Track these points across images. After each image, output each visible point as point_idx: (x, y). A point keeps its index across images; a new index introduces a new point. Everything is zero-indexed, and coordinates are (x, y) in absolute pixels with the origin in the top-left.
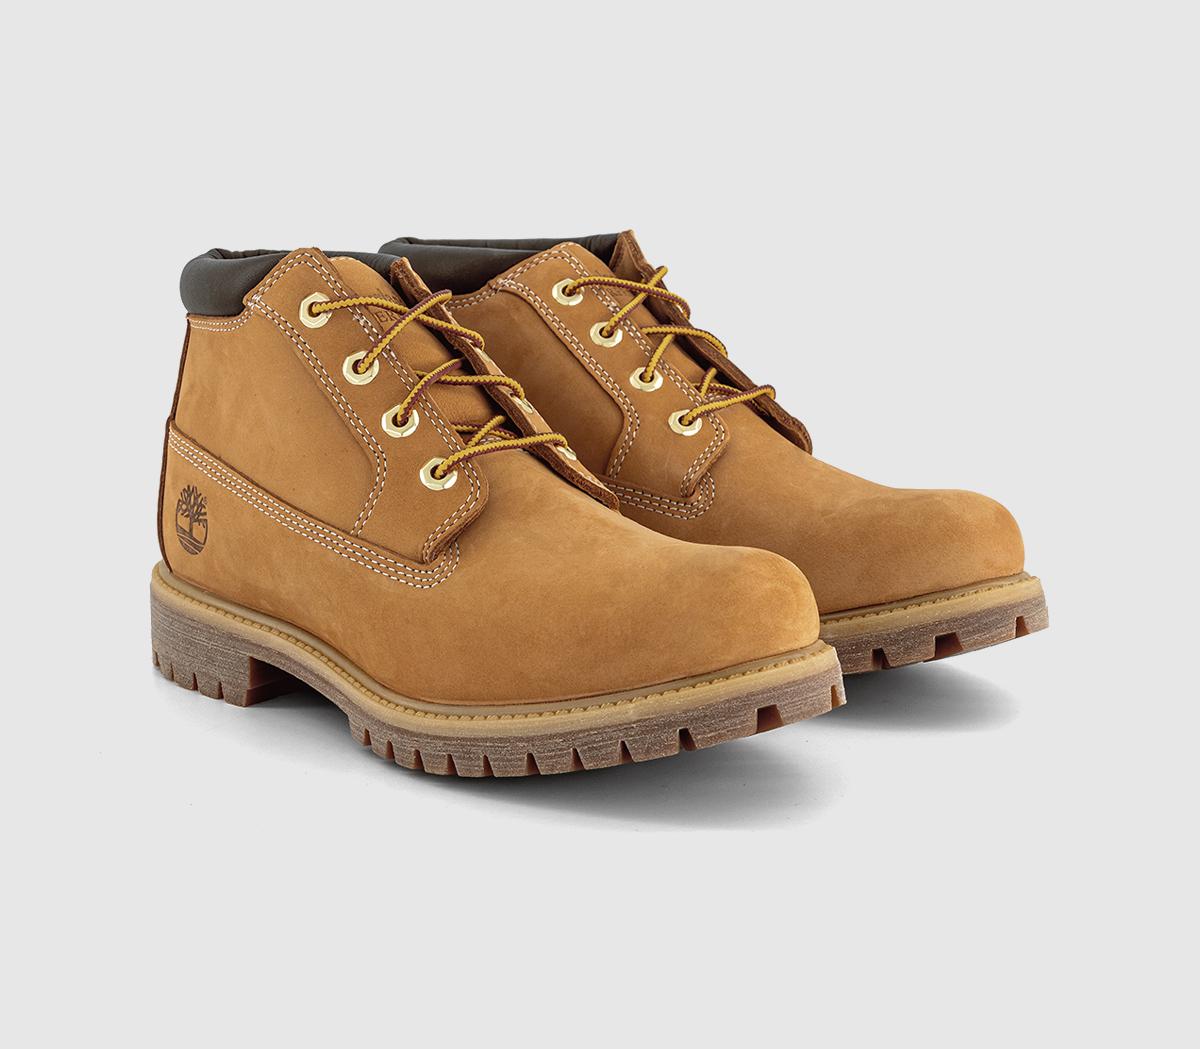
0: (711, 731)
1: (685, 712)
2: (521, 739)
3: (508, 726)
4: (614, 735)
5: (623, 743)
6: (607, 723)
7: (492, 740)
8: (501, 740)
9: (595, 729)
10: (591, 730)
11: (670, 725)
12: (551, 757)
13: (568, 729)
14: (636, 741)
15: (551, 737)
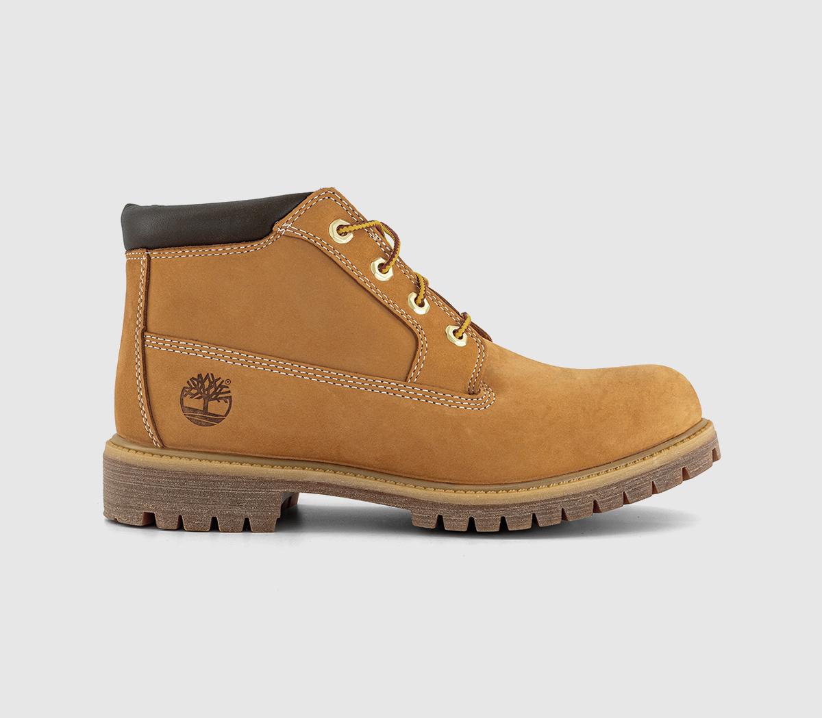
0: (696, 467)
1: (684, 457)
2: (589, 492)
3: (578, 486)
4: (648, 478)
5: (653, 482)
6: (642, 472)
7: (568, 497)
8: (574, 495)
9: (636, 477)
10: (634, 477)
11: (677, 466)
12: (609, 500)
13: (618, 480)
14: (660, 480)
15: (609, 487)
